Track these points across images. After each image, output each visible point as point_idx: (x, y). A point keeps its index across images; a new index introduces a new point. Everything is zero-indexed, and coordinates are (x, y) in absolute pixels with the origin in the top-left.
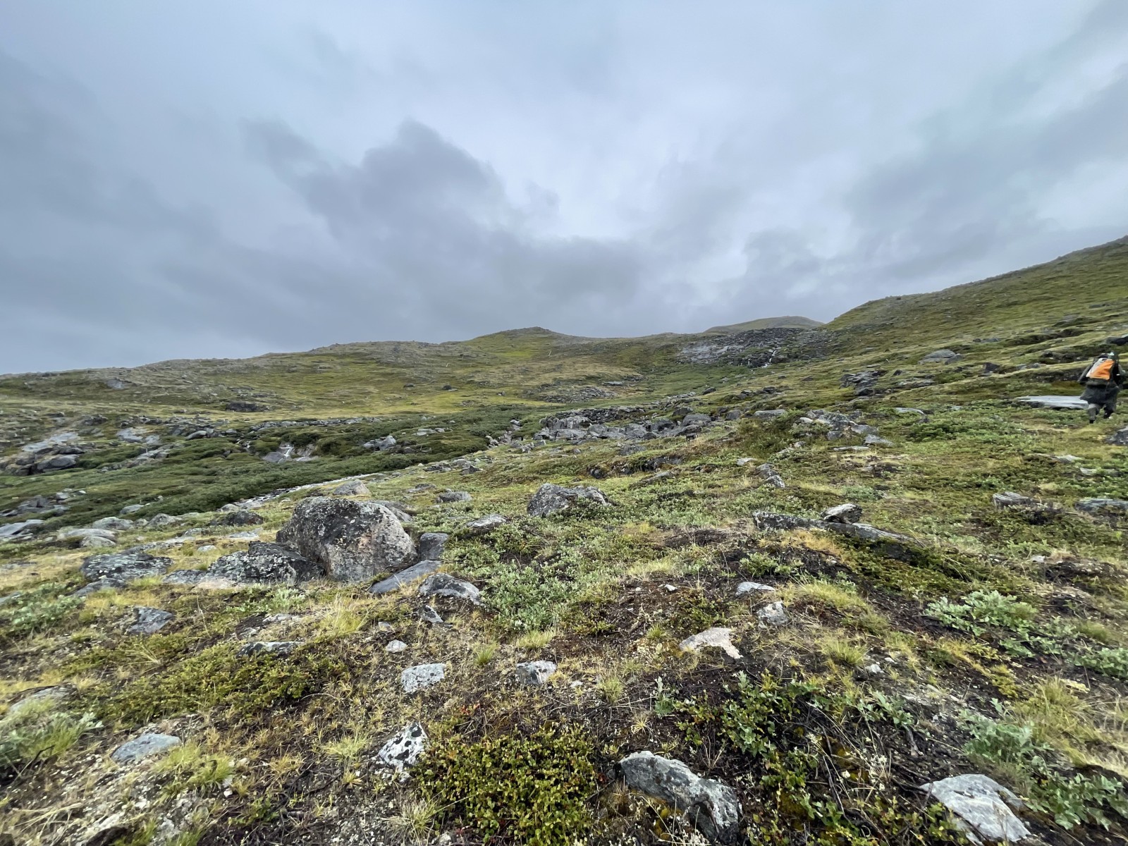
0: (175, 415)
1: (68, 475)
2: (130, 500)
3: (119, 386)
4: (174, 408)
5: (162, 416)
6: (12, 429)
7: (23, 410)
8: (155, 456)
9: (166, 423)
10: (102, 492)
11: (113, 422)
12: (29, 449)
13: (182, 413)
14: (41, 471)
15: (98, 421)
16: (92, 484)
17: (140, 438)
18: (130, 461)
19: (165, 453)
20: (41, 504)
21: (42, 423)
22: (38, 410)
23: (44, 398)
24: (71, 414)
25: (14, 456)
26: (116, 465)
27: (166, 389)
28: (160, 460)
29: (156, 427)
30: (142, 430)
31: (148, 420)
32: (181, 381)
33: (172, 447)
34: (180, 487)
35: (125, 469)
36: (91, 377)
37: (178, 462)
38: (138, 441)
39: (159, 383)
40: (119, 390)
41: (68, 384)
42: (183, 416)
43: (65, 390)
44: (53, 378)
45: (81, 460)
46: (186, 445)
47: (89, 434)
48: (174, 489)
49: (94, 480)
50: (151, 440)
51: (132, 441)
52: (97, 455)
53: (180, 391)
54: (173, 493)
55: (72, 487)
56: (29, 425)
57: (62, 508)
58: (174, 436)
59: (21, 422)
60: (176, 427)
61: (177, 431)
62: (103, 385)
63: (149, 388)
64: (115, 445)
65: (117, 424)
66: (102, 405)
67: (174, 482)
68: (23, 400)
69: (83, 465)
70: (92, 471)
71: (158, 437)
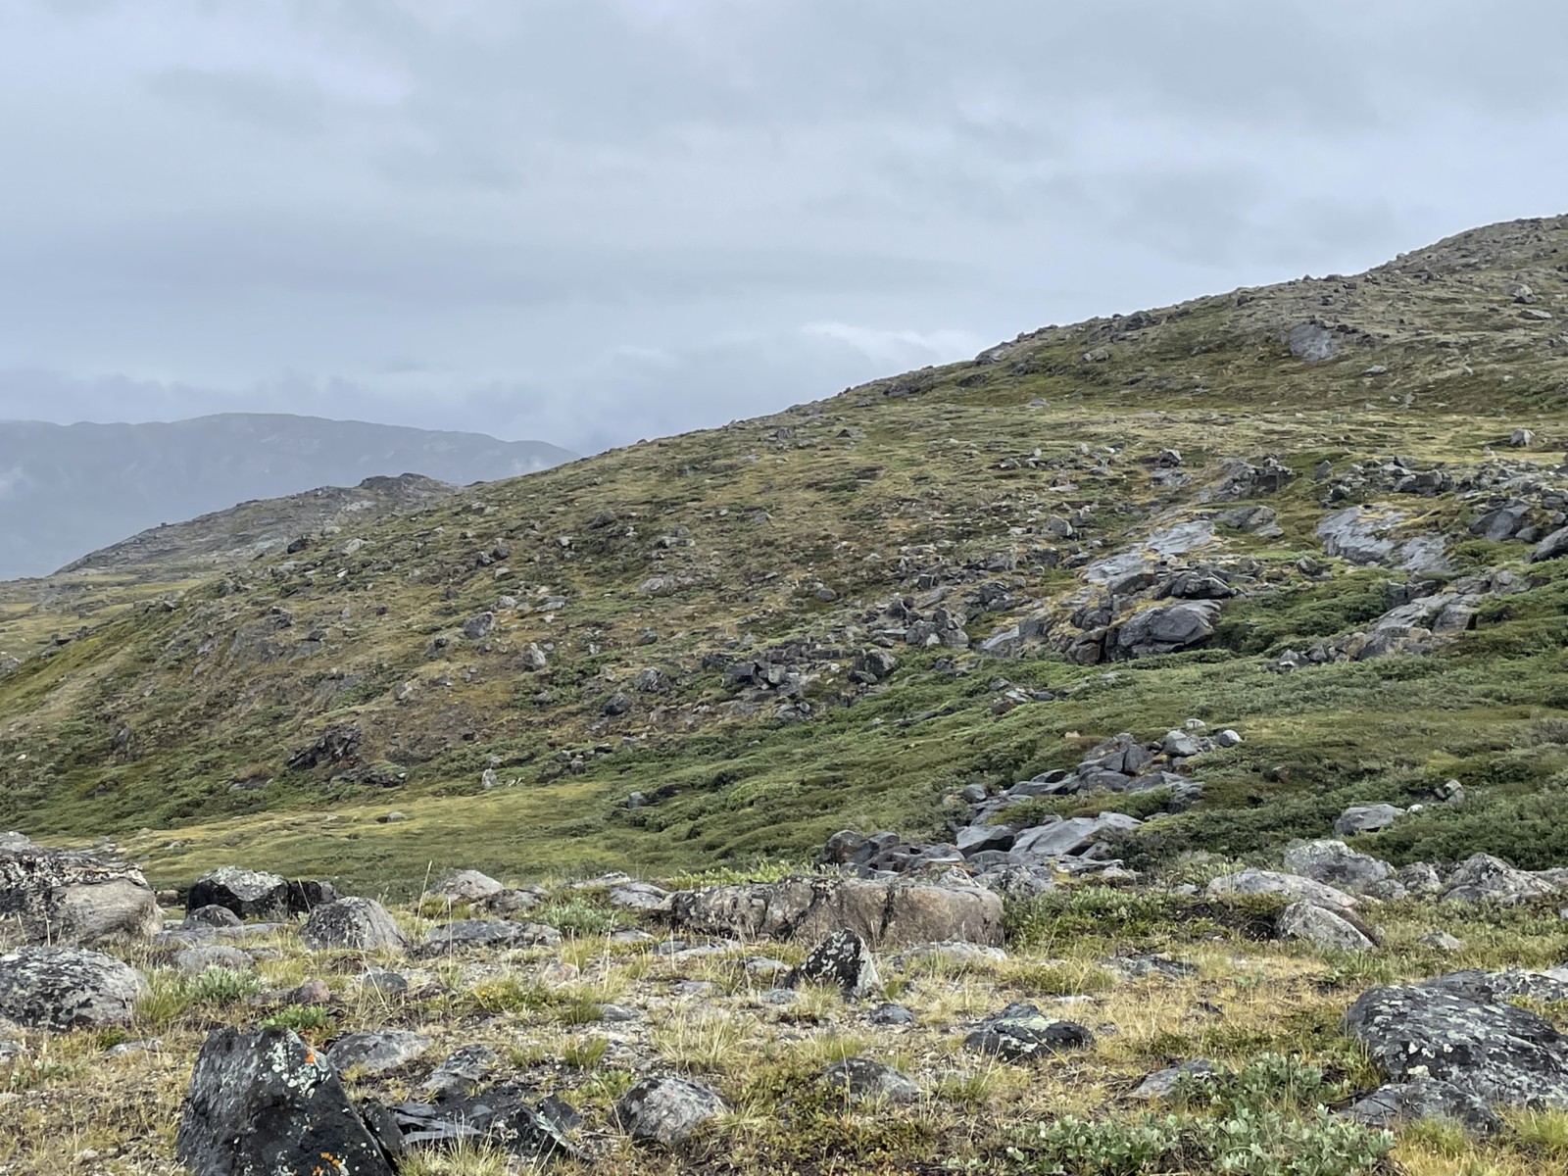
0: (1493, 456)
1: (1193, 671)
2: (1364, 784)
3: (1322, 347)
4: (1488, 427)
5: (1451, 460)
6: (1058, 508)
7: (1085, 447)
8: (1430, 622)
9: (1466, 485)
10: (1281, 741)
11: (1307, 483)
12: (1103, 575)
13: (1518, 445)
14: (1127, 653)
15: (1267, 482)
16: (1255, 711)
17: (1385, 546)
18: (1361, 635)
19: (1463, 609)
20: (1132, 764)
21: (1127, 489)
22: (1119, 446)
23: (1129, 403)
24: (1197, 456)
25: (1065, 596)
26: (1319, 643)
27: (1465, 348)
28: (1448, 636)
29: (1433, 504)
30: (1390, 513)
31: (1409, 475)
32: (1511, 312)
33: (1487, 586)
34: (1518, 753)
35: (1344, 664)
36: (1248, 322)
37: (1506, 648)
38: (1381, 560)
39: (1440, 327)
40: (1322, 364)
41: (1187, 351)
42: (1523, 457)
43: (1180, 371)
44: (1152, 332)
45: (1224, 620)
46: (1535, 581)
47: (1242, 527)
48: (1496, 759)
49: (1263, 697)
50: (1423, 556)
51: (1362, 559)
52: (1266, 604)
53: (1509, 353)
54: (1495, 776)
55: (1205, 714)
56: (1097, 494)
57: (1184, 786)
58: (1491, 540)
59: (1081, 486)
60: (1500, 503)
61: (1502, 522)
62: (1279, 350)
63: (1409, 348)
64: (1314, 571)
65: (1318, 493)
66: (1279, 421)
67: (1496, 728)
68: (1080, 414)
69: (1230, 638)
70: (1252, 661)
71: (1439, 544)
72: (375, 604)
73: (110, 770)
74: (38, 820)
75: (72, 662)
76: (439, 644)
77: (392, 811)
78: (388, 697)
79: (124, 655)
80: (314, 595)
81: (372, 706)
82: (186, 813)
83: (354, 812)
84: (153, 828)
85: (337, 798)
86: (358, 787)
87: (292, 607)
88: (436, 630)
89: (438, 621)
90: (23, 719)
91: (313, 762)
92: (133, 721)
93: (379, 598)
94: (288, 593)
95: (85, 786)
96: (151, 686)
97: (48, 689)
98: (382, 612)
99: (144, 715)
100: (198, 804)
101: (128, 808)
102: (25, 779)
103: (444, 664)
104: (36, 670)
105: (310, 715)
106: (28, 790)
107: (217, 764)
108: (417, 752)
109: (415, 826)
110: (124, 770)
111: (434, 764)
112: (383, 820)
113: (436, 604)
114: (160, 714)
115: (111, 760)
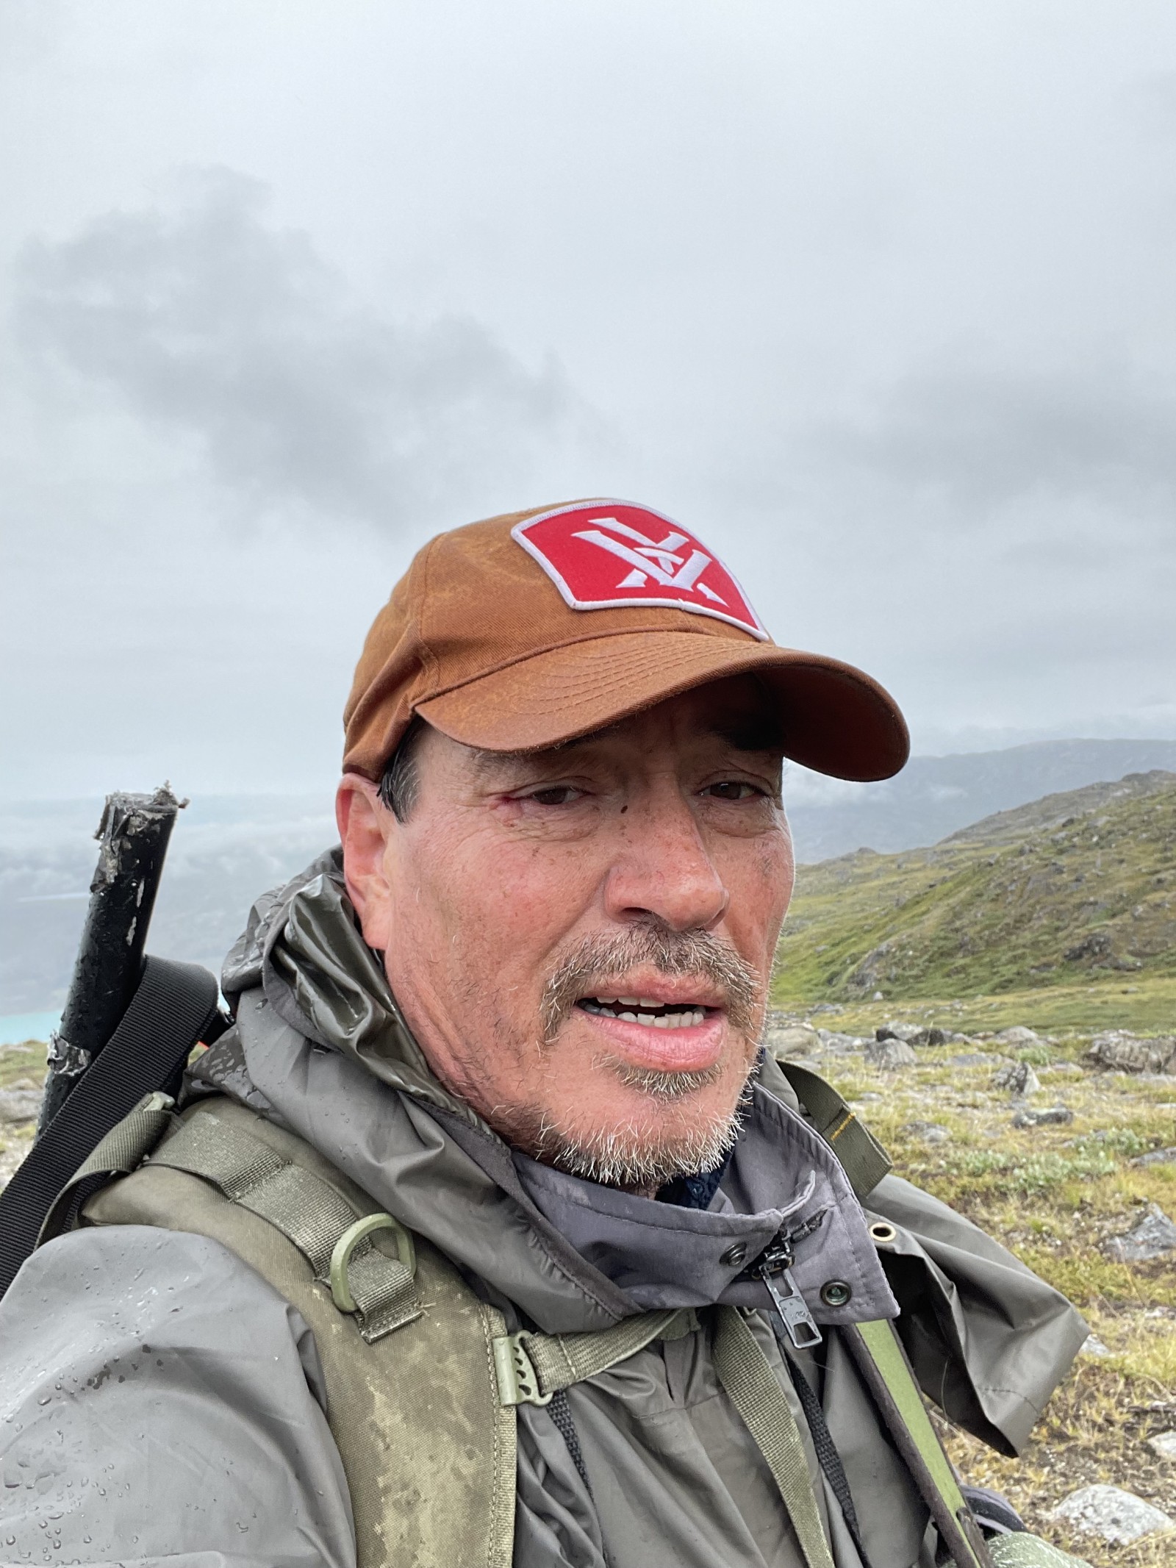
72: (1117, 857)
73: (960, 961)
74: (920, 990)
75: (937, 897)
76: (1160, 881)
77: (1131, 987)
78: (1127, 915)
79: (964, 893)
80: (1078, 852)
81: (1117, 921)
82: (1005, 986)
83: (1106, 987)
84: (984, 995)
85: (1096, 979)
86: (1110, 972)
87: (1064, 861)
88: (1157, 872)
89: (1159, 866)
90: (909, 931)
91: (1080, 956)
92: (971, 932)
93: (1120, 853)
94: (1061, 852)
95: (946, 970)
96: (980, 912)
97: (924, 913)
98: (1122, 861)
99: (978, 928)
100: (1011, 981)
101: (970, 983)
102: (912, 966)
103: (1163, 894)
104: (918, 903)
105: (1078, 927)
106: (914, 972)
107: (1023, 957)
108: (1148, 950)
109: (1144, 997)
110: (967, 960)
111: (1160, 957)
112: (1125, 992)
113: (1158, 856)
114: (987, 927)
115: (960, 955)
